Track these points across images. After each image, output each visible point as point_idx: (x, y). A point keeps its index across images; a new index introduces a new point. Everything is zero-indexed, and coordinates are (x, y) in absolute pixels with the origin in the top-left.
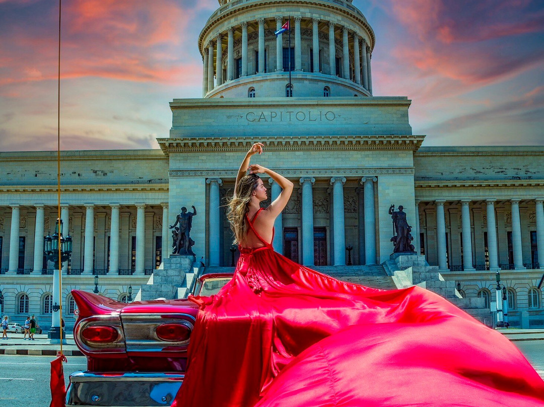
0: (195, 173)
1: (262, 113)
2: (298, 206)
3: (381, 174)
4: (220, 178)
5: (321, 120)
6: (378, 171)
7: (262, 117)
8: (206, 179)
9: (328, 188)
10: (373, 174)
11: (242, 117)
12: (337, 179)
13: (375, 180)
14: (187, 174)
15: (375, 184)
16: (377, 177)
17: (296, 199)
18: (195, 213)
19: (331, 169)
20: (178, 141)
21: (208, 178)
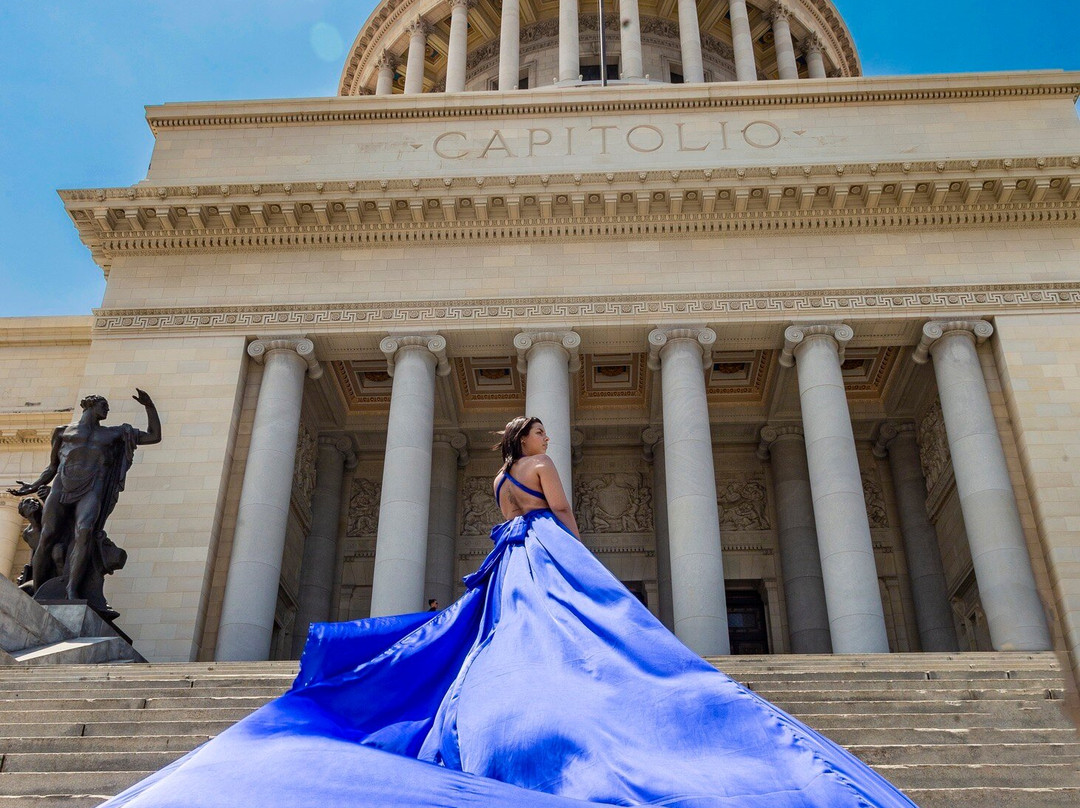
0: (207, 319)
1: (497, 133)
2: (643, 506)
3: (1005, 308)
4: (308, 337)
5: (725, 148)
6: (990, 297)
7: (497, 144)
8: (249, 341)
9: (765, 425)
10: (973, 309)
11: (417, 147)
12: (811, 332)
13: (983, 330)
14: (170, 321)
15: (987, 346)
16: (991, 320)
17: (635, 484)
18: (154, 435)
19: (786, 296)
20: (146, 202)
21: (255, 338)
